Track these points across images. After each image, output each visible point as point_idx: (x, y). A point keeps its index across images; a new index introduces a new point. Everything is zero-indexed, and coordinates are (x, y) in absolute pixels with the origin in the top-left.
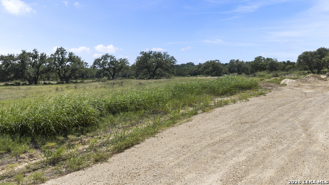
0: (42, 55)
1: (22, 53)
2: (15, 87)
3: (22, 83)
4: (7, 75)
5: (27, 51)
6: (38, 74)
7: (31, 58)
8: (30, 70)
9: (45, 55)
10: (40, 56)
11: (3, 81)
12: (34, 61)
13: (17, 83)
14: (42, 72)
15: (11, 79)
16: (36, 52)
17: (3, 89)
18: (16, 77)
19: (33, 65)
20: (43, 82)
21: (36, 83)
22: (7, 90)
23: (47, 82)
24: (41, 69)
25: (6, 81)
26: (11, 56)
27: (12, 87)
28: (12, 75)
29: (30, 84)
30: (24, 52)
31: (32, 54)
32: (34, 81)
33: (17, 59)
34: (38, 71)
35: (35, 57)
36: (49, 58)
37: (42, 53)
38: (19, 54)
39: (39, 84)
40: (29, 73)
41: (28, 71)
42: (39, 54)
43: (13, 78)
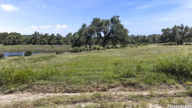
0: (186, 27)
1: (174, 26)
2: (169, 46)
3: (173, 43)
4: (166, 39)
5: (177, 26)
6: (183, 38)
7: (179, 29)
8: (178, 36)
9: (188, 27)
10: (185, 27)
11: (163, 43)
12: (181, 31)
13: (170, 44)
14: (185, 37)
15: (167, 42)
16: (182, 26)
17: (163, 47)
18: (170, 40)
19: (180, 33)
20: (185, 43)
21: (181, 44)
22: (165, 48)
23: (188, 43)
24: (185, 35)
25: (165, 43)
26: (168, 29)
27: (168, 46)
28: (168, 39)
29: (178, 44)
30: (175, 26)
31: (180, 27)
32: (180, 43)
33: (171, 30)
34: (183, 36)
35: (182, 28)
36: (190, 29)
37: (186, 26)
38: (173, 27)
39: (183, 44)
40: (178, 38)
41: (177, 37)
42: (184, 27)
43: (168, 41)
